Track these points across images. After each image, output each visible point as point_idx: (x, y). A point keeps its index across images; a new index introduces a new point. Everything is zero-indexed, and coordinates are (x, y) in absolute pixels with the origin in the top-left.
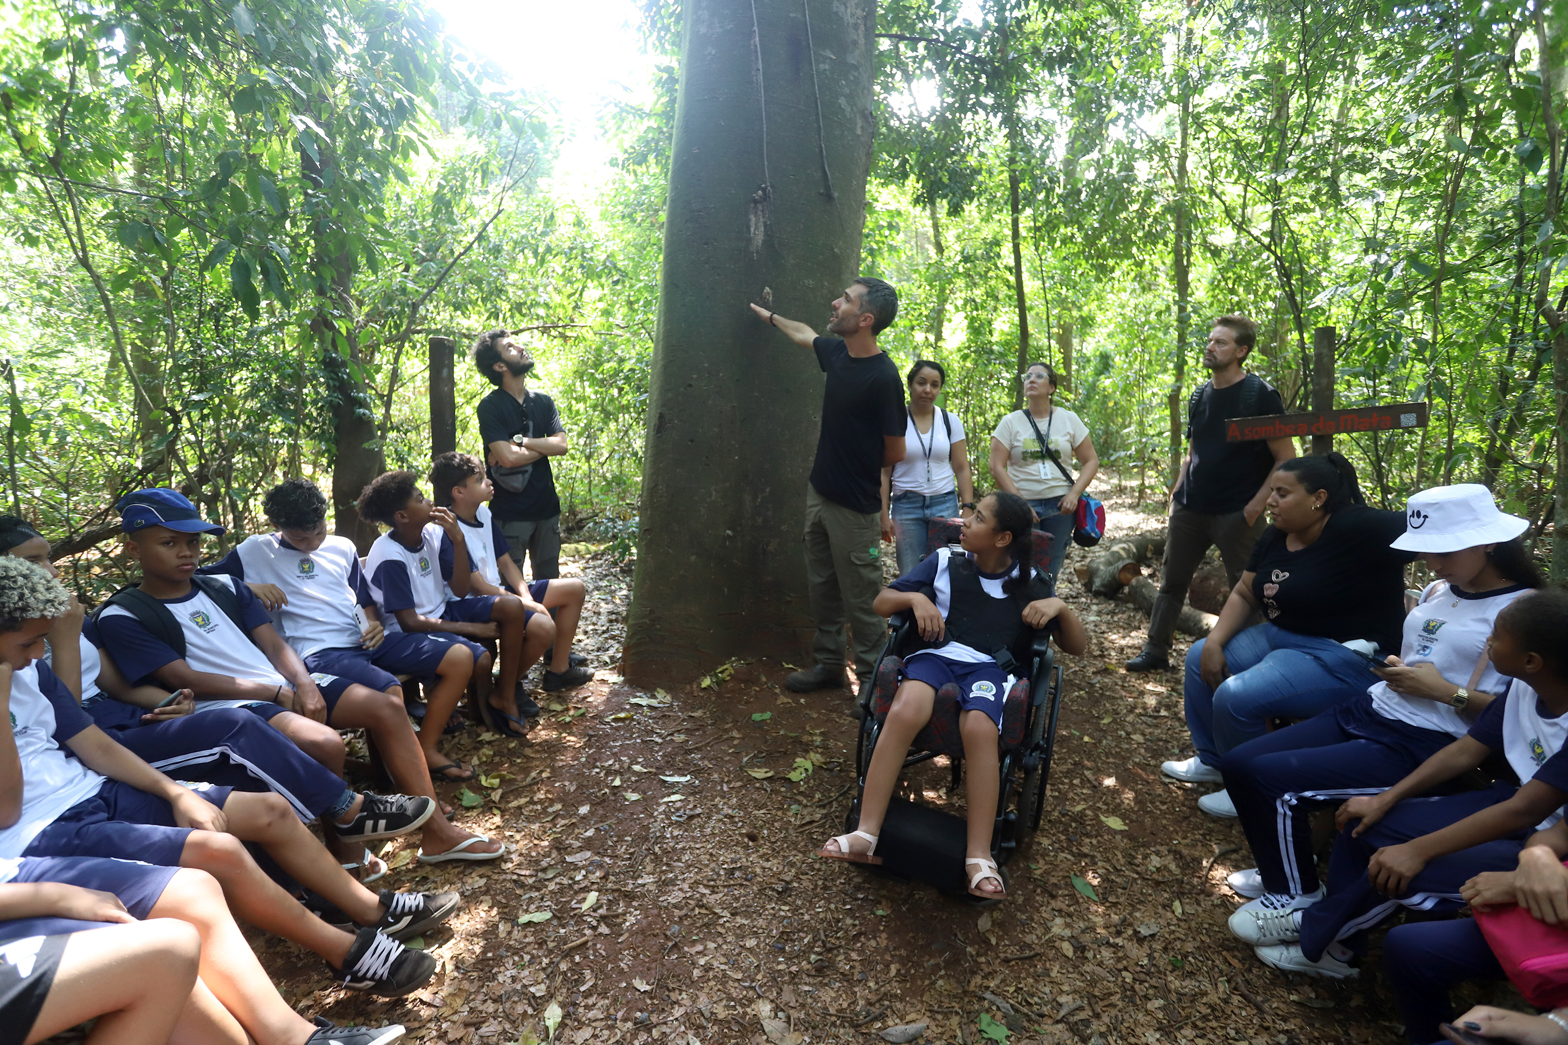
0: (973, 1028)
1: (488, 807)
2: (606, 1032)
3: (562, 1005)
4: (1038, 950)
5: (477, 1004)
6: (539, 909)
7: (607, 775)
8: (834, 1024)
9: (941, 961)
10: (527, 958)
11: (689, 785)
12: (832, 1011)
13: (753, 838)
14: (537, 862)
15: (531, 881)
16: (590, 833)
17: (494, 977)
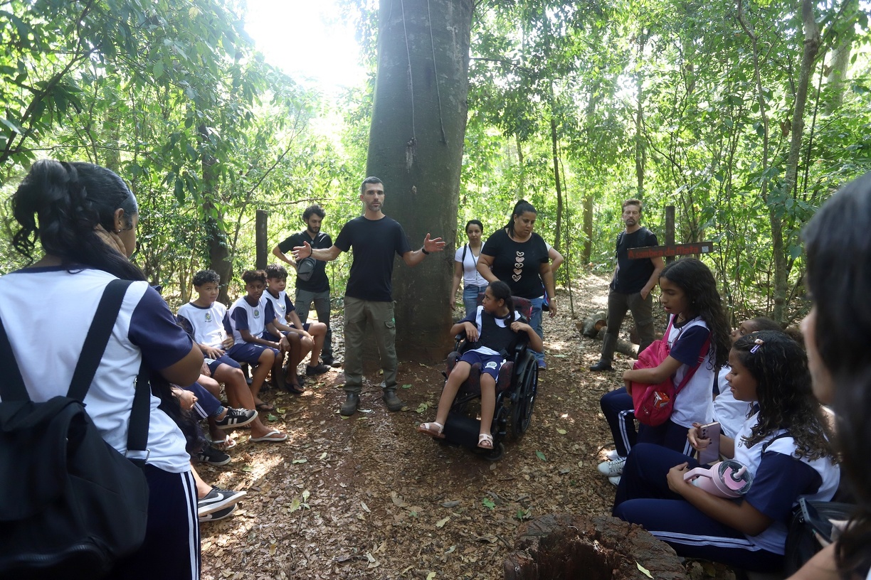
0: (480, 503)
1: (280, 421)
2: (327, 501)
3: (310, 491)
4: (514, 477)
5: (275, 491)
6: (301, 458)
7: (334, 409)
8: (422, 500)
9: (471, 480)
10: (296, 475)
11: (370, 413)
12: (422, 496)
13: (396, 434)
14: (301, 442)
15: (298, 449)
16: (325, 431)
17: (282, 482)
